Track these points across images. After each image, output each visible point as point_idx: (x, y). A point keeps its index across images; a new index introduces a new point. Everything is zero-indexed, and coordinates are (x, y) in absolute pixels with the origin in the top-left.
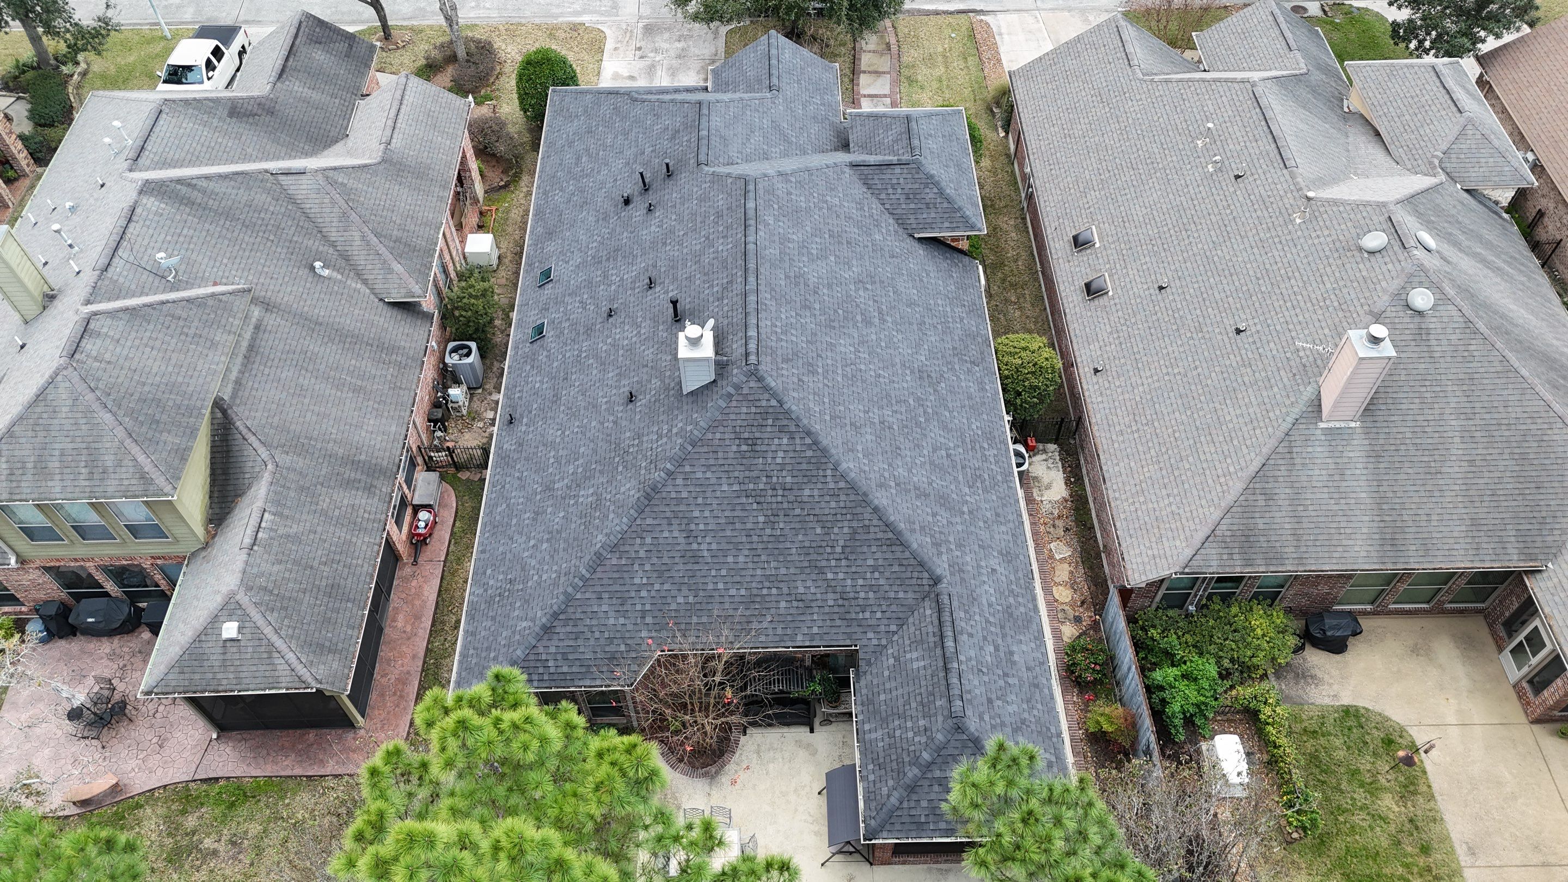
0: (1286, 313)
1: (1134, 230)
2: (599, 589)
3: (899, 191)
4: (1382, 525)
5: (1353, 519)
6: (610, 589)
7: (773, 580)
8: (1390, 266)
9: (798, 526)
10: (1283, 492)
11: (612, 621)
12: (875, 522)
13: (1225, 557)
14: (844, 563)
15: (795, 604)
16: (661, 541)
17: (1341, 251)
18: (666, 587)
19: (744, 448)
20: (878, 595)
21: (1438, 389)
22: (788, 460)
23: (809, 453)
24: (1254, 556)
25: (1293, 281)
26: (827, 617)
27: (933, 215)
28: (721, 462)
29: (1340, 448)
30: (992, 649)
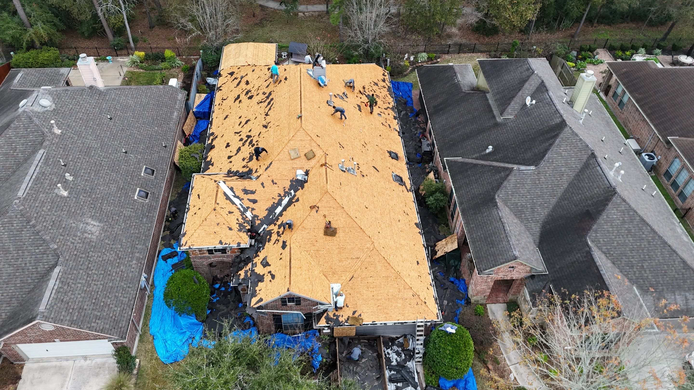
0: (91, 110)
1: (120, 181)
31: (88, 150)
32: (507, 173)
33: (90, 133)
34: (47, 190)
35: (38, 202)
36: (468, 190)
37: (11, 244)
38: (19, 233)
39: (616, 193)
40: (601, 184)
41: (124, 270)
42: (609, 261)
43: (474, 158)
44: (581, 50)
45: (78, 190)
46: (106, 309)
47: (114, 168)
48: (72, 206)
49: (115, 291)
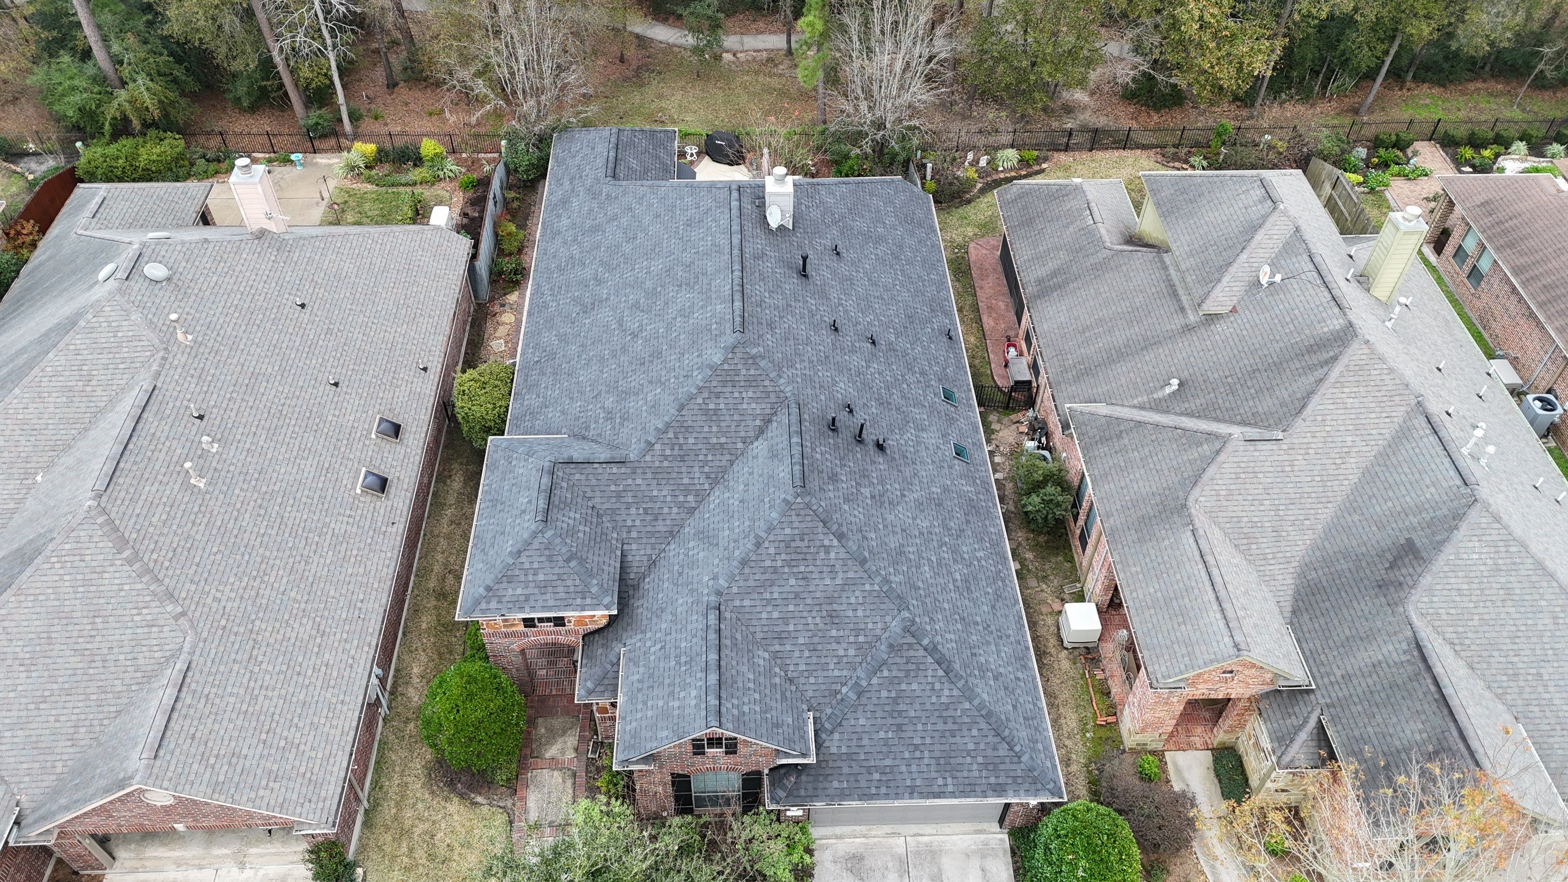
0: (260, 287)
17: (183, 291)
31: (253, 380)
32: (1217, 445)
33: (257, 340)
34: (160, 477)
35: (140, 503)
36: (1123, 484)
37: (78, 602)
38: (95, 576)
39: (1476, 500)
40: (1440, 477)
41: (331, 662)
42: (1462, 663)
43: (1135, 407)
44: (1376, 143)
45: (230, 475)
46: (292, 757)
47: (311, 422)
48: (215, 513)
49: (311, 711)
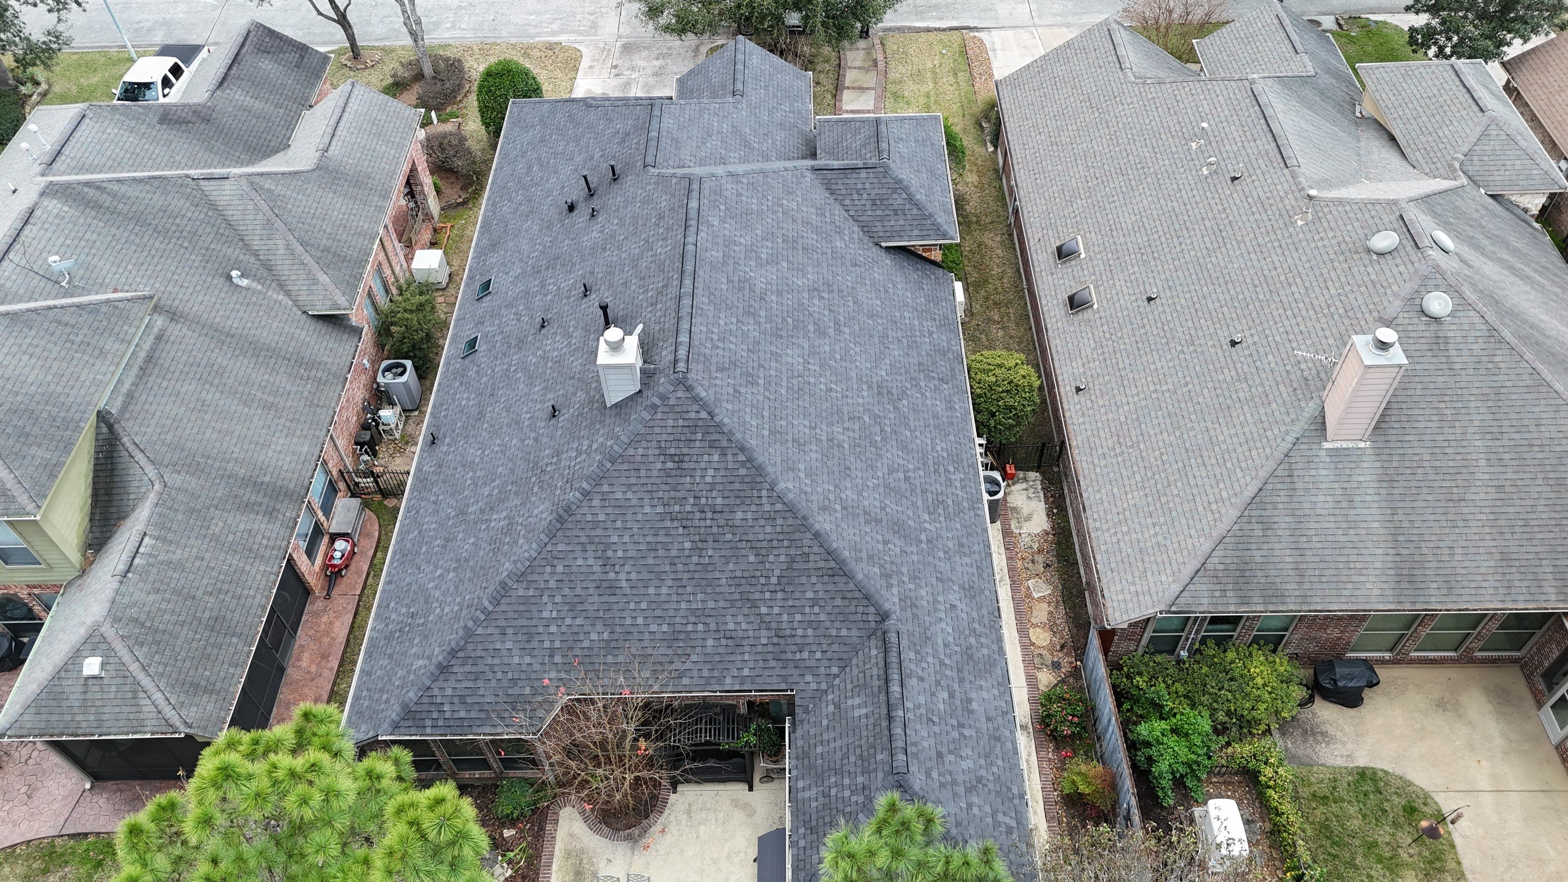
0: (1286, 323)
1: (1122, 239)
2: (502, 623)
3: (865, 196)
4: (1397, 558)
5: (1363, 551)
6: (515, 623)
7: (701, 614)
8: (1402, 268)
9: (728, 553)
10: (1283, 521)
11: (516, 660)
12: (816, 549)
13: (1217, 594)
14: (780, 595)
15: (724, 642)
16: (574, 569)
17: (1348, 254)
18: (579, 621)
19: (670, 465)
20: (818, 632)
21: (1460, 405)
22: (718, 480)
23: (743, 472)
24: (1251, 593)
25: (1294, 288)
26: (759, 657)
27: (902, 222)
28: (643, 481)
29: (1348, 472)
30: (945, 695)
